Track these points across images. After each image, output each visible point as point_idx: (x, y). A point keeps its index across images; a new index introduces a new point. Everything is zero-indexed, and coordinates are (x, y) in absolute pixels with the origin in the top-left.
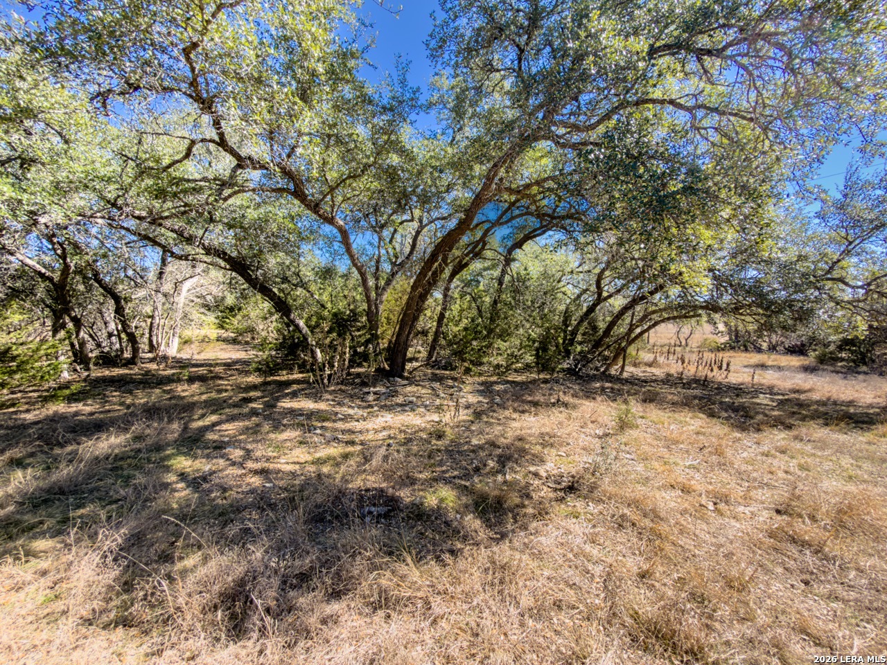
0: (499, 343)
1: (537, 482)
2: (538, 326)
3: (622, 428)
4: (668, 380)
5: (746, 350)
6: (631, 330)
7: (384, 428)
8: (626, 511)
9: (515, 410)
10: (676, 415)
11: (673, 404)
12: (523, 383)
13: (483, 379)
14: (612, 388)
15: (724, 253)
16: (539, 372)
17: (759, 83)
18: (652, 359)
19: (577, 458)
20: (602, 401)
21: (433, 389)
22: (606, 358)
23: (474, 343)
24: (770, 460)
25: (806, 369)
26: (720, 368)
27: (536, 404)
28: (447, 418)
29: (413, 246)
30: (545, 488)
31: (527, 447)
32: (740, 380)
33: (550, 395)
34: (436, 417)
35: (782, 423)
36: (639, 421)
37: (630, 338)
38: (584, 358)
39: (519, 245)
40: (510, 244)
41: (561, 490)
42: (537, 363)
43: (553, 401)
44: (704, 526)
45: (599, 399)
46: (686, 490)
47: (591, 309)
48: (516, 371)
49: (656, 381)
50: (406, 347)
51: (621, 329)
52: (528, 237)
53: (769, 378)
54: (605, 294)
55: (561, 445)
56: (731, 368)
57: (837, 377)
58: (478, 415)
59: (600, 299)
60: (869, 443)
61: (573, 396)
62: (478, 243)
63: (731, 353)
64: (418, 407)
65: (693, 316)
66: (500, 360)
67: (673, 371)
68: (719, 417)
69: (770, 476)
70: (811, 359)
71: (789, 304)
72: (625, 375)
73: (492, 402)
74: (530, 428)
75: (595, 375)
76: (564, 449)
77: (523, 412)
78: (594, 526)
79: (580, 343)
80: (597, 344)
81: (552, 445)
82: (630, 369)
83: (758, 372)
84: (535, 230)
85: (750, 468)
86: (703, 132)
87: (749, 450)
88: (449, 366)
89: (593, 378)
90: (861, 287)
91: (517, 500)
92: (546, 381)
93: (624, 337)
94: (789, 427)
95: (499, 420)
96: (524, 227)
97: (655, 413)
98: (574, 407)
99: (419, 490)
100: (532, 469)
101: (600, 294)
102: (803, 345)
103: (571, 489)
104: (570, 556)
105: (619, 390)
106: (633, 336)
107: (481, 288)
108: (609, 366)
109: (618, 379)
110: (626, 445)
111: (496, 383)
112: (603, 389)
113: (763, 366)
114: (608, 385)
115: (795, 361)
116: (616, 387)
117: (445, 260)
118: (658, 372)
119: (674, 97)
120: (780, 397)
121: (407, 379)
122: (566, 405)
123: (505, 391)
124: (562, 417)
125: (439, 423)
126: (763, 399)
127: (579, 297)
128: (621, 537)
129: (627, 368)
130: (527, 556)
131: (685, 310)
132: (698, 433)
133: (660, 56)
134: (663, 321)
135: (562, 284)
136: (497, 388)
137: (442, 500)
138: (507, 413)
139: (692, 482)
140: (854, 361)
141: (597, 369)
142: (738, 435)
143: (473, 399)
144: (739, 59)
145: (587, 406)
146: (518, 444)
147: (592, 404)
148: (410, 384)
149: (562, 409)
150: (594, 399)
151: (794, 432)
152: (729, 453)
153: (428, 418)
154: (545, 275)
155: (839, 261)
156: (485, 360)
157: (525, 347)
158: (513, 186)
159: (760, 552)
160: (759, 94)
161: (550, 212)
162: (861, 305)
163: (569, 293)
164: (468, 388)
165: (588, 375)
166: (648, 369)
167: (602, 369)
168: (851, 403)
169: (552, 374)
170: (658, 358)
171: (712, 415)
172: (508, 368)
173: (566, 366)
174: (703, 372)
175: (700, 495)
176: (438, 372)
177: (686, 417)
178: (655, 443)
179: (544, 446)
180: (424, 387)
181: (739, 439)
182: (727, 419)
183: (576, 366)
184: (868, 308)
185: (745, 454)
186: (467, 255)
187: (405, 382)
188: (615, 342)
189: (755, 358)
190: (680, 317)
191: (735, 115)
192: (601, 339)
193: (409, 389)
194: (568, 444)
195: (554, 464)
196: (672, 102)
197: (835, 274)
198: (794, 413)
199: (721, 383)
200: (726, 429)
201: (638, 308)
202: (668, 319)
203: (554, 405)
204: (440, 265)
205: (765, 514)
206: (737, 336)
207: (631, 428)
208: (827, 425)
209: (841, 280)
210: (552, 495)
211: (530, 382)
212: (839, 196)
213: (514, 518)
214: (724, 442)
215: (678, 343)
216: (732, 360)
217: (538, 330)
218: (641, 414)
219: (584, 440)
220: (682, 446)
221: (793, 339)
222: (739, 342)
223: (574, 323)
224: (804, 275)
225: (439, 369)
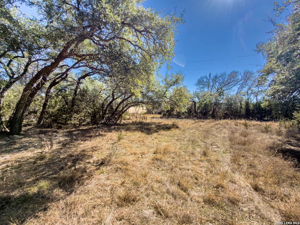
0: (75, 115)
1: (89, 165)
2: (91, 108)
3: (119, 140)
4: (133, 123)
5: (150, 114)
6: (123, 109)
7: (4, 163)
8: (119, 166)
9: (82, 140)
10: (134, 133)
11: (133, 130)
12: (86, 130)
13: (68, 130)
14: (117, 128)
15: (144, 88)
16: (93, 125)
17: (149, 44)
18: (129, 118)
19: (105, 153)
20: (114, 132)
21: (40, 138)
22: (116, 118)
23: (64, 116)
24: (153, 141)
25: (161, 118)
26: (145, 119)
27: (90, 137)
28: (47, 149)
29: (26, 70)
30: (92, 167)
31: (86, 153)
32: (149, 122)
33: (96, 133)
34: (40, 151)
35: (156, 131)
36: (125, 137)
37: (123, 112)
38: (109, 119)
39: (83, 77)
40: (80, 76)
41: (98, 165)
42: (92, 122)
43: (97, 134)
44: (139, 163)
45: (113, 131)
46: (135, 154)
47: (111, 102)
48: (84, 125)
49: (130, 124)
50: (22, 119)
51: (120, 109)
52: (87, 75)
53: (155, 120)
54: (115, 98)
55: (99, 150)
56: (147, 119)
57: (166, 119)
58: (64, 145)
59: (114, 99)
60: (170, 133)
61: (105, 132)
62: (63, 74)
63: (147, 115)
64: (29, 147)
65: (138, 105)
66: (76, 122)
67: (134, 121)
68: (144, 132)
69: (153, 145)
70: (162, 116)
71: (157, 102)
72: (122, 123)
73: (72, 139)
74: (88, 146)
75: (112, 124)
76: (100, 151)
77: (85, 140)
78: (109, 174)
79: (108, 114)
80: (113, 114)
81: (96, 150)
82: (123, 121)
83: (152, 119)
84: (90, 73)
85: (149, 144)
86: (138, 53)
87: (150, 139)
88: (50, 126)
89: (112, 125)
90: (169, 99)
91: (80, 175)
92: (95, 128)
93: (121, 111)
94: (157, 132)
95: (75, 145)
96: (85, 71)
97: (129, 133)
98: (105, 135)
99: (27, 188)
100: (87, 161)
101: (113, 98)
102: (161, 112)
103: (102, 164)
104: (100, 187)
105: (119, 128)
106: (123, 111)
107: (67, 93)
108: (117, 120)
109: (119, 125)
110: (120, 145)
111: (75, 131)
112: (114, 128)
113: (153, 118)
114: (116, 127)
115: (159, 116)
116: (119, 127)
117: (45, 79)
118: (130, 121)
119: (130, 40)
120: (156, 125)
121: (23, 135)
122: (102, 135)
123: (78, 134)
124: (100, 140)
125: (41, 153)
126: (153, 126)
127: (107, 98)
128: (117, 174)
129: (122, 121)
130: (83, 195)
131: (136, 104)
132: (139, 137)
133: (126, 26)
134: (131, 106)
135: (101, 94)
136: (75, 133)
137: (41, 188)
138: (78, 142)
139: (137, 151)
140: (169, 115)
141: (113, 122)
142: (147, 136)
143: (62, 139)
144: (144, 35)
145: (109, 134)
146: (83, 153)
147: (111, 134)
148: (25, 137)
149: (100, 137)
150: (112, 132)
151: (158, 133)
152: (145, 141)
153: (36, 151)
154: (94, 90)
155: (165, 92)
156: (69, 122)
157: (86, 116)
158: (79, 54)
159: (150, 165)
160: (149, 47)
161: (95, 67)
162: (169, 102)
163: (103, 96)
164: (60, 135)
165: (110, 124)
166: (128, 121)
167: (115, 122)
168: (168, 125)
169: (97, 125)
170: (130, 117)
171: (142, 132)
172: (80, 125)
173: (103, 122)
174: (141, 120)
175: (138, 154)
176: (44, 129)
177: (136, 133)
178: (129, 142)
179: (93, 151)
180: (34, 137)
181: (148, 137)
182: (145, 132)
183: (106, 122)
184: (170, 103)
185: (149, 141)
186: (57, 78)
187: (22, 136)
188: (119, 113)
189: (152, 116)
190: (135, 105)
191: (145, 51)
192: (114, 112)
193: (24, 140)
194: (102, 149)
195: (97, 157)
196: (130, 42)
197: (165, 95)
198: (158, 128)
199: (145, 123)
200: (145, 135)
201: (125, 102)
202: (132, 106)
203: (97, 136)
204: (41, 81)
205: (152, 155)
206: (148, 110)
207: (122, 139)
208: (164, 130)
209: (166, 97)
210: (95, 168)
211: (89, 129)
212: (165, 78)
213: (79, 183)
214: (144, 139)
215: (135, 112)
216: (147, 116)
217: (91, 110)
218: (125, 134)
219: (107, 146)
220: (135, 142)
221: (159, 111)
222: (149, 112)
223: (105, 107)
224: (160, 95)
225: (44, 128)
